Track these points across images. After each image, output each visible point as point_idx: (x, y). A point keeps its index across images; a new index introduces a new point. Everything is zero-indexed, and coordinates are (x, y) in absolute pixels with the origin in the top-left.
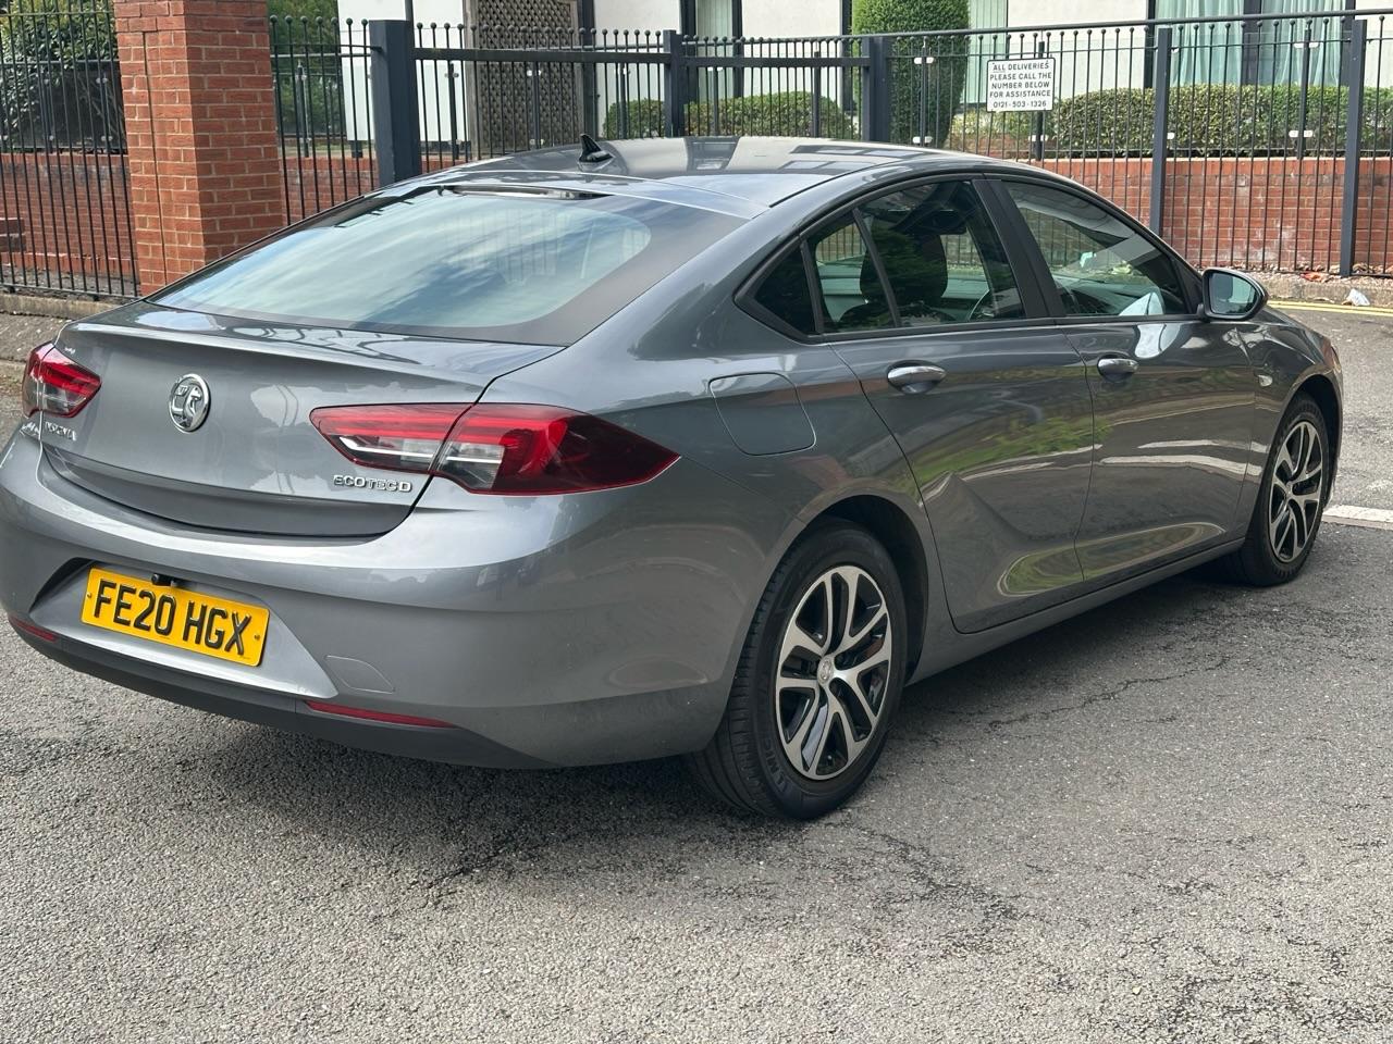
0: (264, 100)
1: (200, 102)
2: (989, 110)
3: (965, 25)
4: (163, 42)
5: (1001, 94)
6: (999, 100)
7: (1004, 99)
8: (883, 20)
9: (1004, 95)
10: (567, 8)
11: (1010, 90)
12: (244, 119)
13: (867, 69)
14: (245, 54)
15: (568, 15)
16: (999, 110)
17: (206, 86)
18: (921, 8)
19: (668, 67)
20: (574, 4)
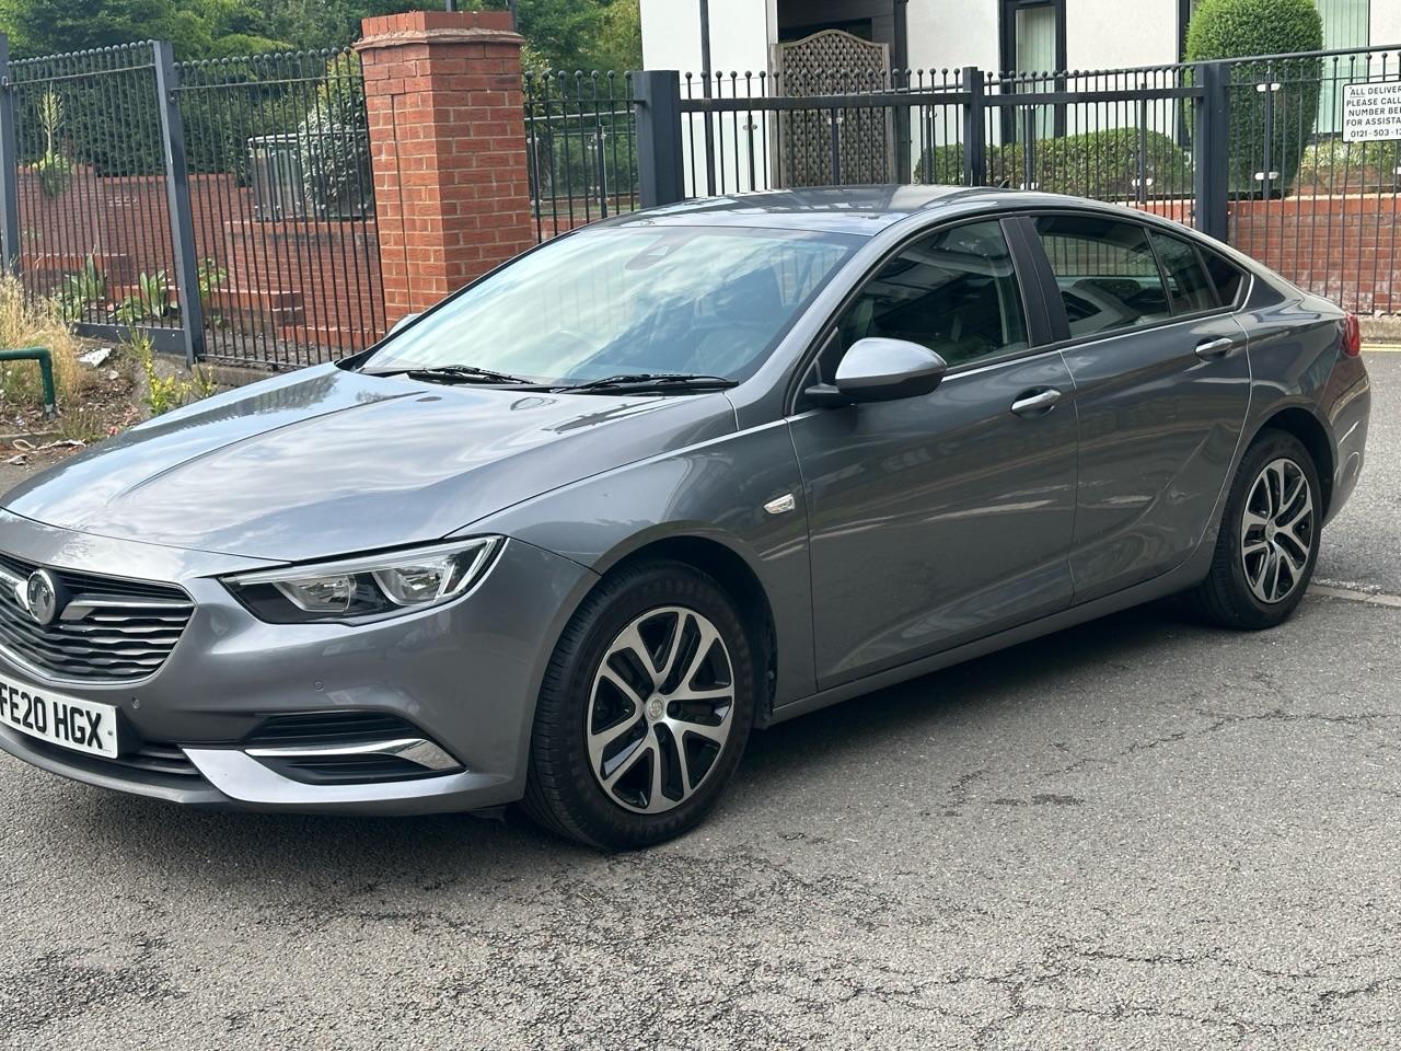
0: (517, 163)
1: (447, 166)
2: (1345, 140)
3: (1318, 46)
4: (411, 104)
5: (1360, 122)
6: (1358, 128)
7: (1363, 127)
8: (1221, 44)
9: (1364, 123)
10: (879, 51)
11: (1371, 117)
12: (494, 184)
13: (1201, 100)
14: (496, 114)
15: (880, 59)
16: (1357, 140)
17: (454, 150)
18: (1266, 30)
19: (967, 108)
20: (886, 47)
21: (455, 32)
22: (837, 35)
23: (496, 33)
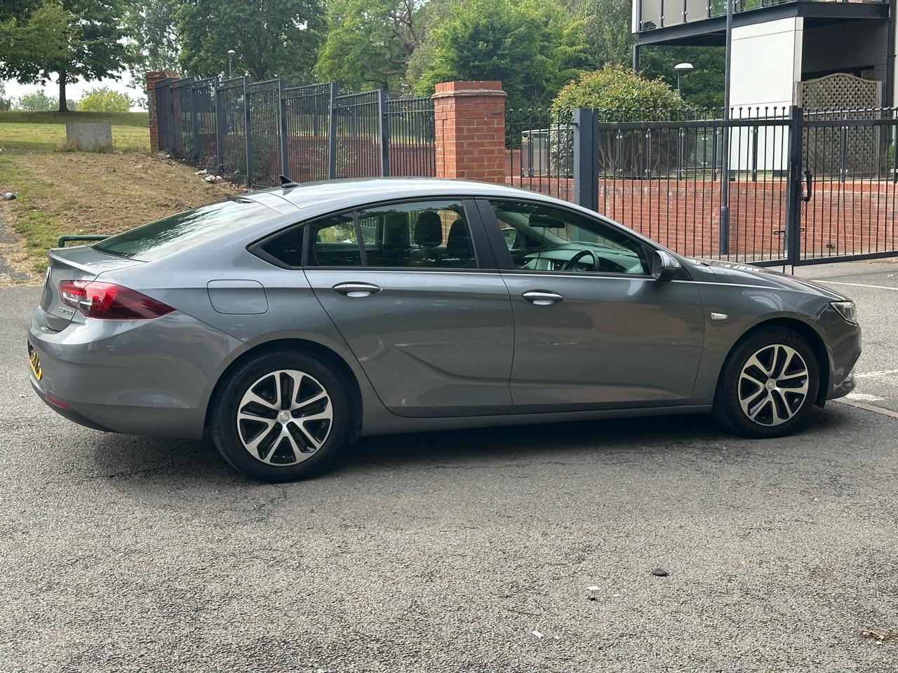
1: (461, 154)
4: (449, 125)
14: (489, 130)
17: (465, 146)
20: (880, 84)
21: (469, 91)
22: (843, 76)
23: (491, 91)
